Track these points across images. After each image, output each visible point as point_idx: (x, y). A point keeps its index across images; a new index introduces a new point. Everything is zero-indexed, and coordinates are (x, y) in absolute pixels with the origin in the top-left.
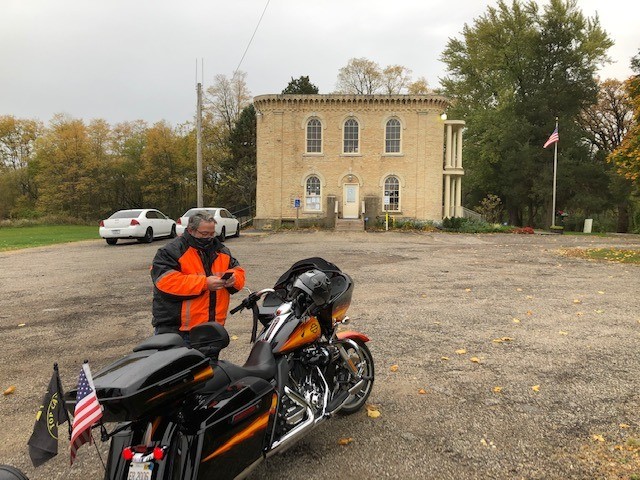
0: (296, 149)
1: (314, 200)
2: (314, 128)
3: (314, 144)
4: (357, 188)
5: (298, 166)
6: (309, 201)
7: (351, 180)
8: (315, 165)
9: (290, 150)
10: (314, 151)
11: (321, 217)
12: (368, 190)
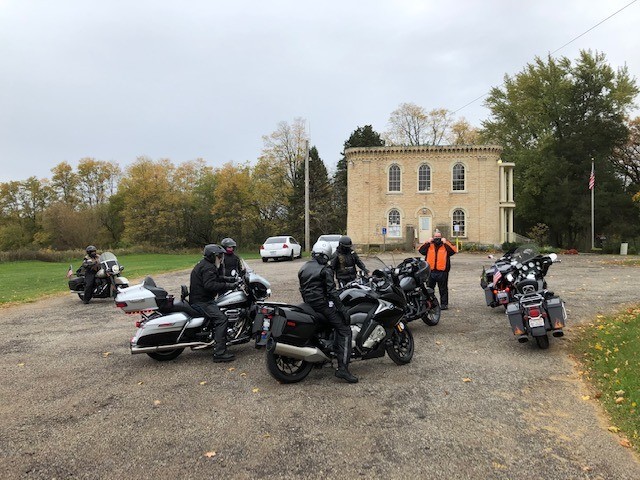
0: (380, 189)
1: (395, 229)
2: (395, 172)
3: (395, 185)
4: (430, 219)
5: (382, 202)
6: (391, 229)
7: (425, 212)
8: (395, 200)
9: (376, 190)
10: (395, 189)
11: (401, 242)
12: (439, 221)
